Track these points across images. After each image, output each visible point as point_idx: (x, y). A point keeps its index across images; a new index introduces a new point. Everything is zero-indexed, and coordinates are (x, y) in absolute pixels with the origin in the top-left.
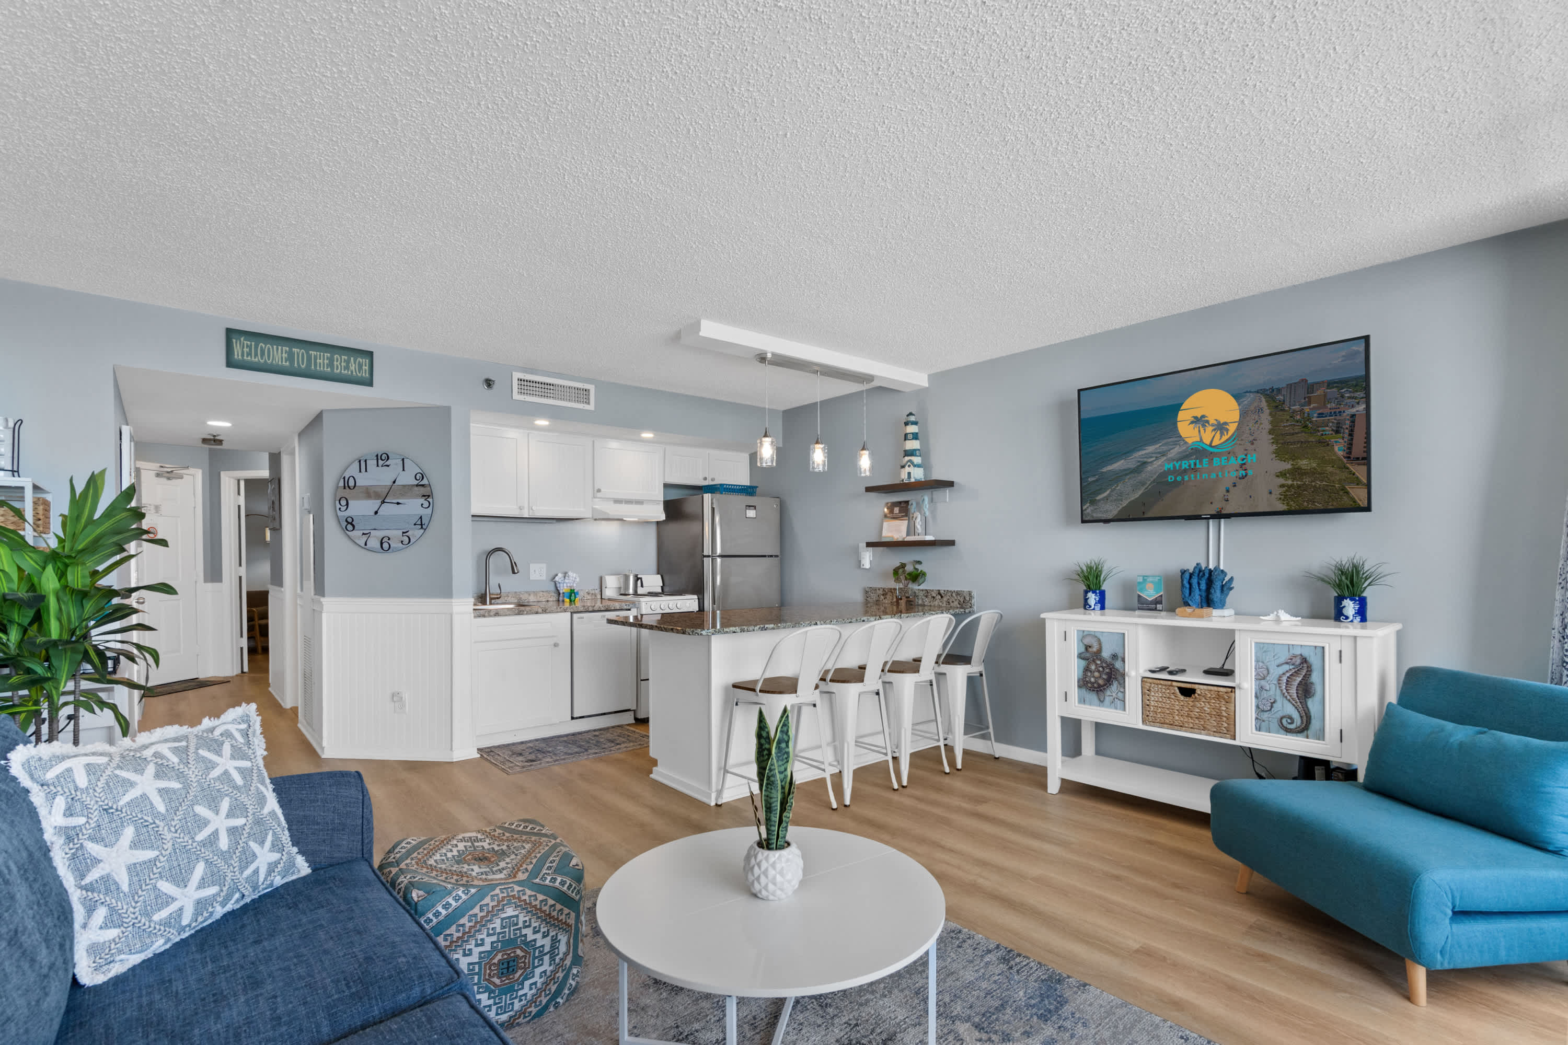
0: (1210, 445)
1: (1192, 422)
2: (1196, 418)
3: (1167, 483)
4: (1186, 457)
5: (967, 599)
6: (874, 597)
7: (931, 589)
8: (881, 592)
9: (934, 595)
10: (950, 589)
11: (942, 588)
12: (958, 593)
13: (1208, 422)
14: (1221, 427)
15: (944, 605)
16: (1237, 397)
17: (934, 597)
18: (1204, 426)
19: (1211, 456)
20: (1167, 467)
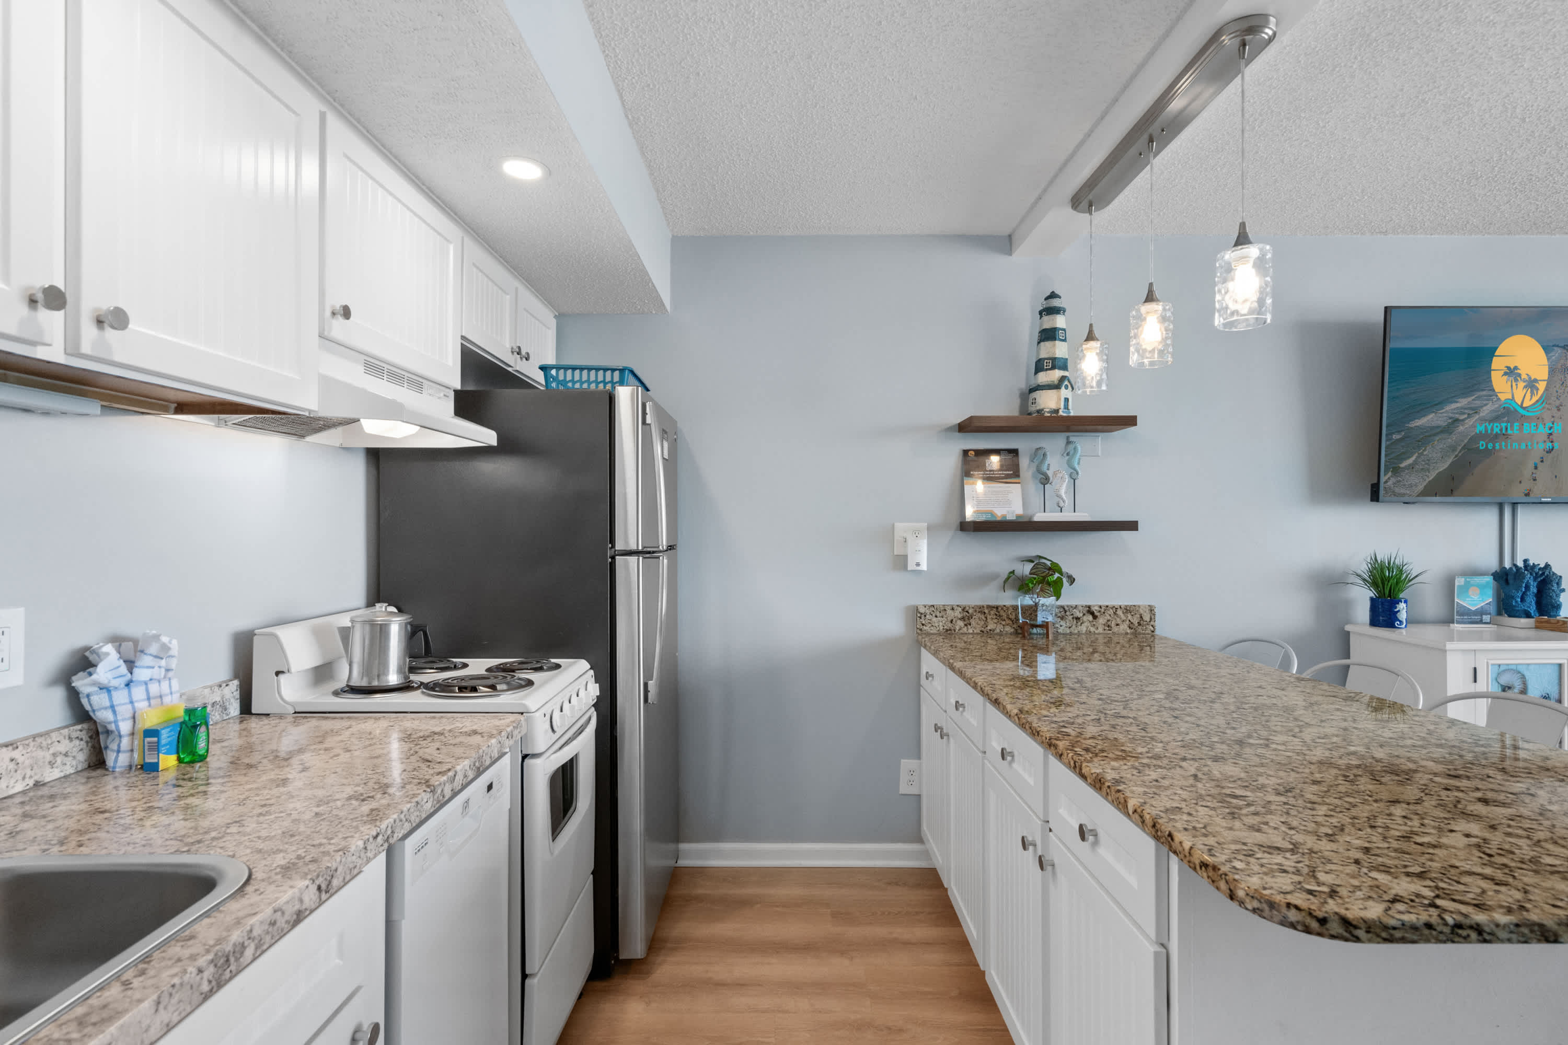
0: (1521, 406)
1: (1505, 374)
2: (1508, 368)
3: (1477, 450)
4: (1496, 418)
5: (1146, 617)
6: (940, 624)
7: (1074, 603)
8: (958, 613)
9: (1080, 615)
10: (1110, 603)
11: (1095, 602)
12: (1128, 610)
13: (1519, 375)
14: (1531, 384)
15: (1100, 630)
16: (1547, 349)
17: (1078, 619)
18: (1516, 380)
19: (1522, 419)
20: (1480, 428)
